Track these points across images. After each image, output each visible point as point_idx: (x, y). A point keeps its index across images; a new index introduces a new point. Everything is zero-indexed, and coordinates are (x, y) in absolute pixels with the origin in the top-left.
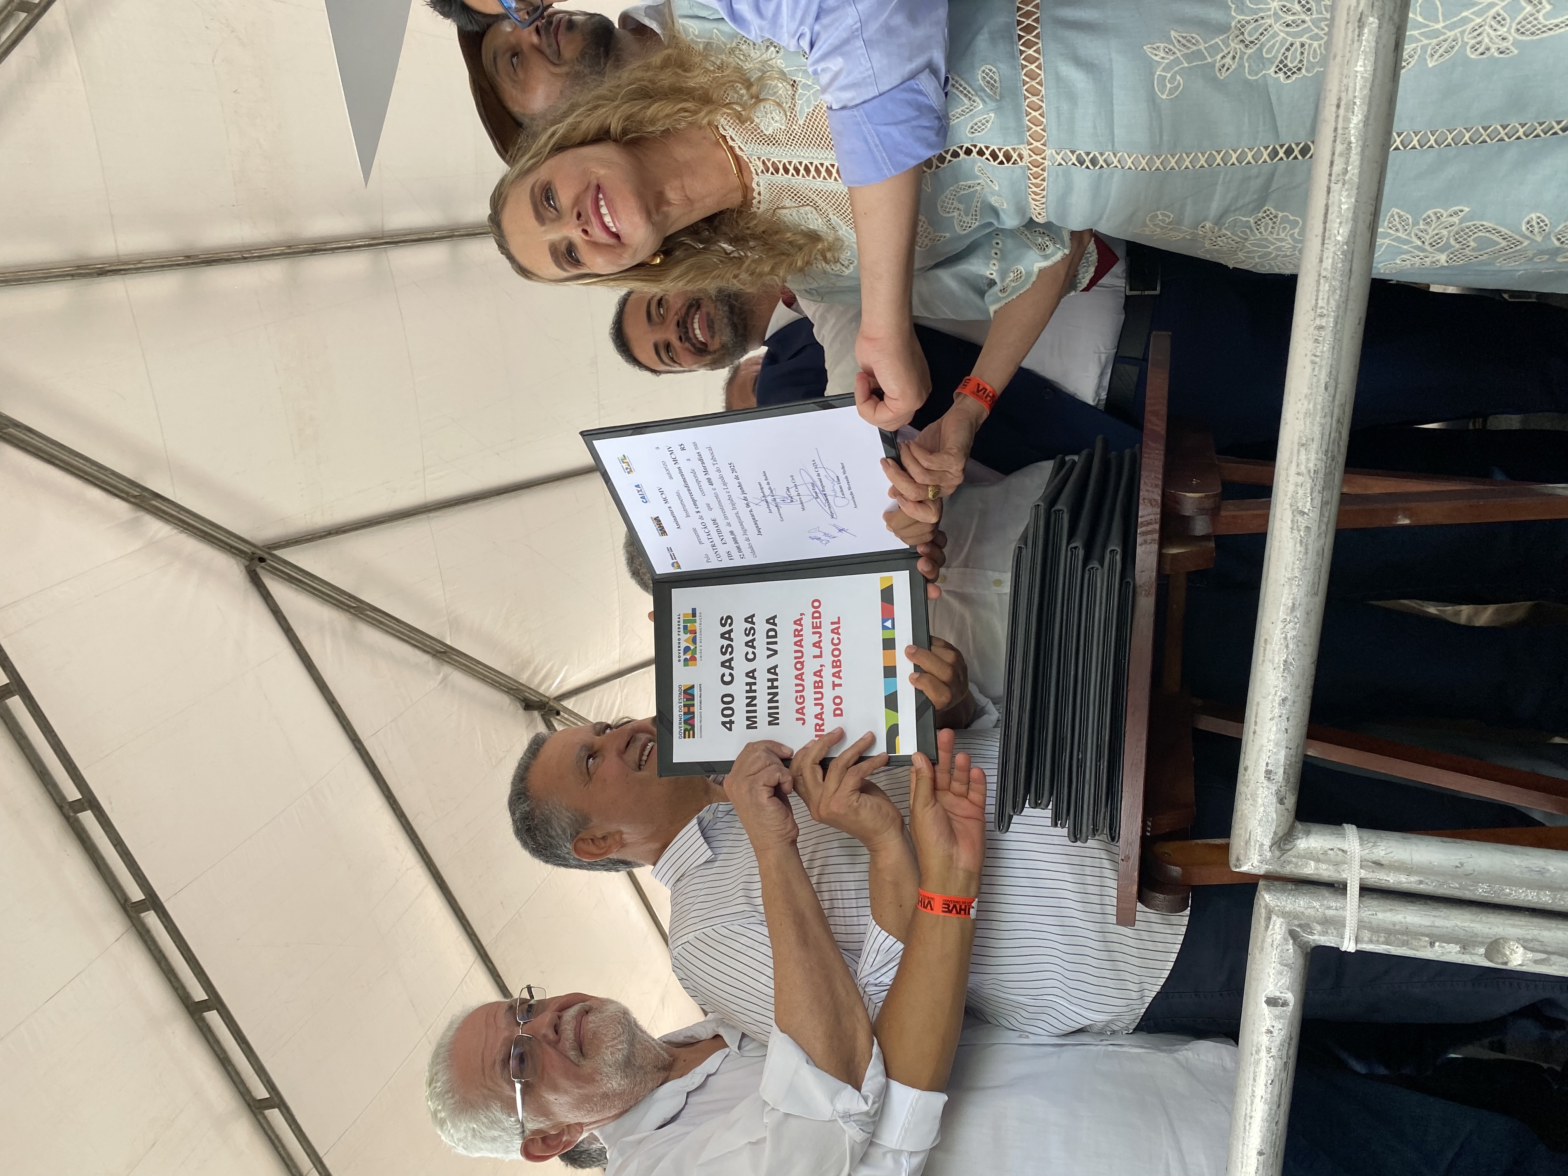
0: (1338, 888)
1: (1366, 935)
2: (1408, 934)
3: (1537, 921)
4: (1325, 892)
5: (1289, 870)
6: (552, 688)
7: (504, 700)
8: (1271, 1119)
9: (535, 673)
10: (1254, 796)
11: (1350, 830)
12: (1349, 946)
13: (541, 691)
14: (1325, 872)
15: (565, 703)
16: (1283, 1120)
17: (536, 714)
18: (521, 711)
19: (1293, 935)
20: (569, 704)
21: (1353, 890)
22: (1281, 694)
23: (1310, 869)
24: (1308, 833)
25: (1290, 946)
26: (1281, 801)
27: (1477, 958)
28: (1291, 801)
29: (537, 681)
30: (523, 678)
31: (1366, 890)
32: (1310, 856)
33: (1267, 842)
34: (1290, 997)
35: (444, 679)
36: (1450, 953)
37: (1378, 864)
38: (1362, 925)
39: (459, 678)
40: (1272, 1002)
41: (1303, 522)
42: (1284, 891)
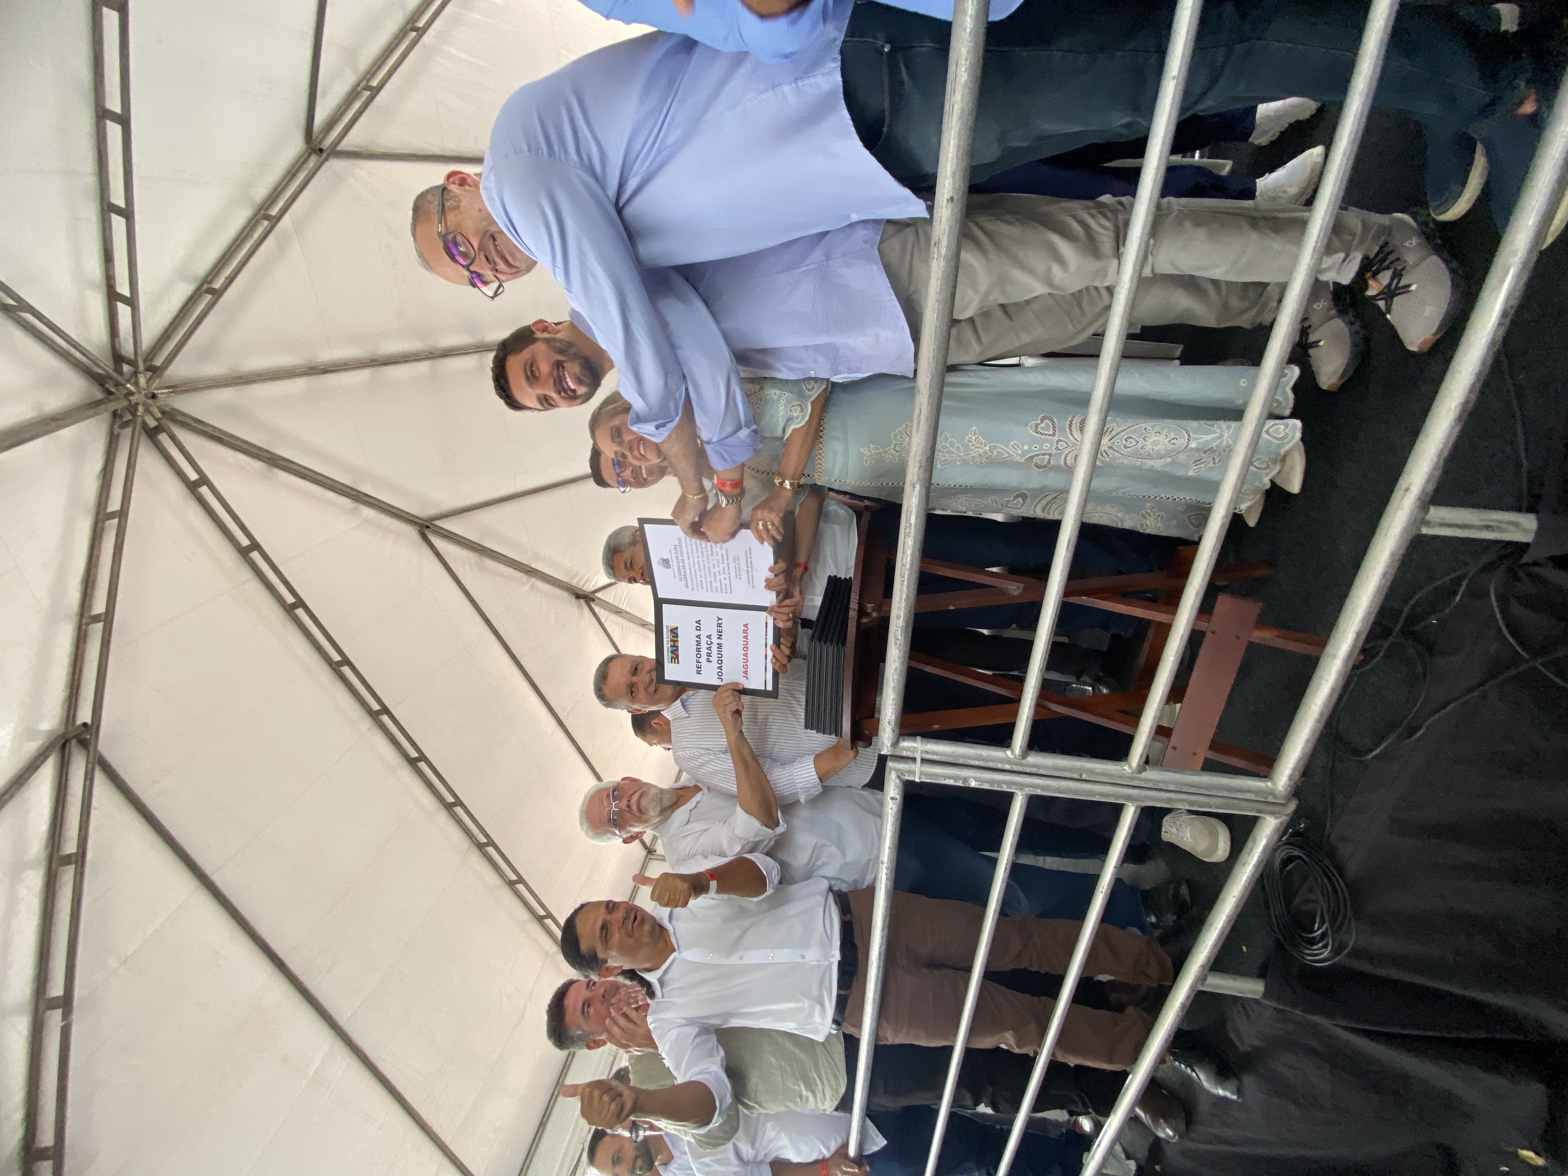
0: (914, 760)
1: (923, 777)
2: (937, 776)
3: (981, 771)
4: (910, 761)
5: (897, 754)
6: (589, 587)
7: (565, 595)
8: (893, 837)
9: (581, 580)
10: (884, 730)
11: (919, 738)
12: (917, 780)
13: (584, 589)
14: (909, 754)
15: (596, 595)
16: (897, 837)
17: (582, 601)
18: (574, 600)
19: (898, 777)
20: (599, 595)
21: (919, 761)
22: (892, 697)
23: (904, 754)
24: (904, 740)
25: (898, 781)
26: (894, 731)
27: (960, 784)
28: (897, 731)
29: (582, 583)
30: (574, 583)
31: (924, 761)
32: (904, 749)
33: (889, 745)
34: (898, 797)
35: (532, 586)
36: (951, 782)
37: (927, 752)
38: (922, 773)
39: (540, 584)
40: (892, 799)
41: (898, 642)
42: (895, 761)
